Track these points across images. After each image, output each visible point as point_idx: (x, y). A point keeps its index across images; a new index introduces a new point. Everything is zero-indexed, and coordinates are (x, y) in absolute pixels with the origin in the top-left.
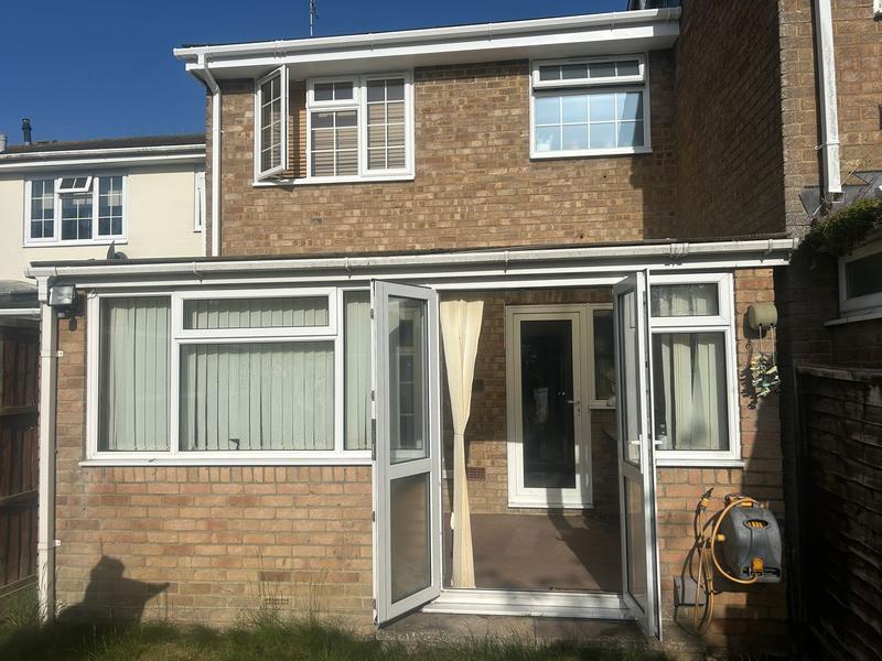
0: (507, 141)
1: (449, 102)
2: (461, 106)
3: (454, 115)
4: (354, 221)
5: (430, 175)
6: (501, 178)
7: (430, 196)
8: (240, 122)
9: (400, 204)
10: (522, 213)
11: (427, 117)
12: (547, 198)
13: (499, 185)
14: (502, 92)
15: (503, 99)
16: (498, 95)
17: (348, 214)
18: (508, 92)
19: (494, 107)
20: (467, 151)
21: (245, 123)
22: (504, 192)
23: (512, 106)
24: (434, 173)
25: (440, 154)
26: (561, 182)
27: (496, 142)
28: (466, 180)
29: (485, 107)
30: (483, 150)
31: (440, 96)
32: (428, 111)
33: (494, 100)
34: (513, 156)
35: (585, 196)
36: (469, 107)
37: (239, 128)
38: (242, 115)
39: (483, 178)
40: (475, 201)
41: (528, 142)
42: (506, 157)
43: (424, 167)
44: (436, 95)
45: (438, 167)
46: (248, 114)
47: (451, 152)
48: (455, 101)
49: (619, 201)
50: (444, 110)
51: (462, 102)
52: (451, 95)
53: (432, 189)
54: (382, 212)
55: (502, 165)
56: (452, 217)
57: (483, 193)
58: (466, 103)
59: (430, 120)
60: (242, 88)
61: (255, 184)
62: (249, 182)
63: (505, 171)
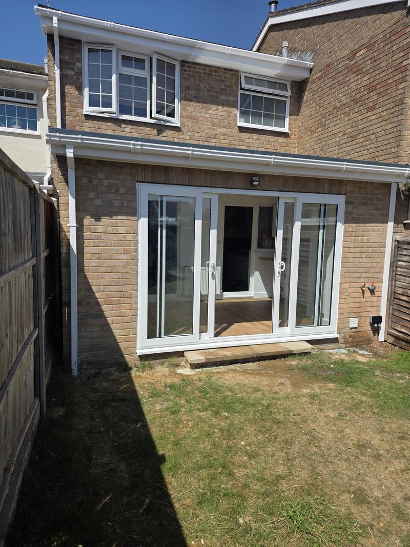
0: (227, 114)
1: (199, 85)
2: (205, 89)
3: (201, 94)
5: (188, 126)
6: (224, 134)
7: (188, 138)
8: (73, 69)
11: (187, 91)
13: (222, 137)
14: (226, 86)
15: (226, 90)
16: (223, 87)
18: (229, 87)
19: (221, 94)
20: (207, 116)
21: (76, 70)
22: (225, 142)
23: (230, 95)
24: (190, 124)
25: (194, 115)
26: (250, 140)
27: (221, 113)
28: (206, 131)
29: (217, 93)
31: (194, 80)
32: (188, 88)
33: (222, 89)
34: (229, 123)
36: (209, 91)
37: (72, 73)
38: (74, 64)
39: (214, 132)
41: (236, 116)
42: (226, 122)
43: (185, 120)
44: (192, 79)
45: (192, 122)
46: (78, 64)
47: (199, 115)
48: (202, 86)
50: (196, 89)
51: (205, 87)
52: (200, 81)
53: (189, 133)
55: (224, 127)
57: (214, 140)
58: (208, 88)
59: (189, 93)
60: (73, 45)
61: (84, 113)
62: (80, 110)
63: (225, 130)
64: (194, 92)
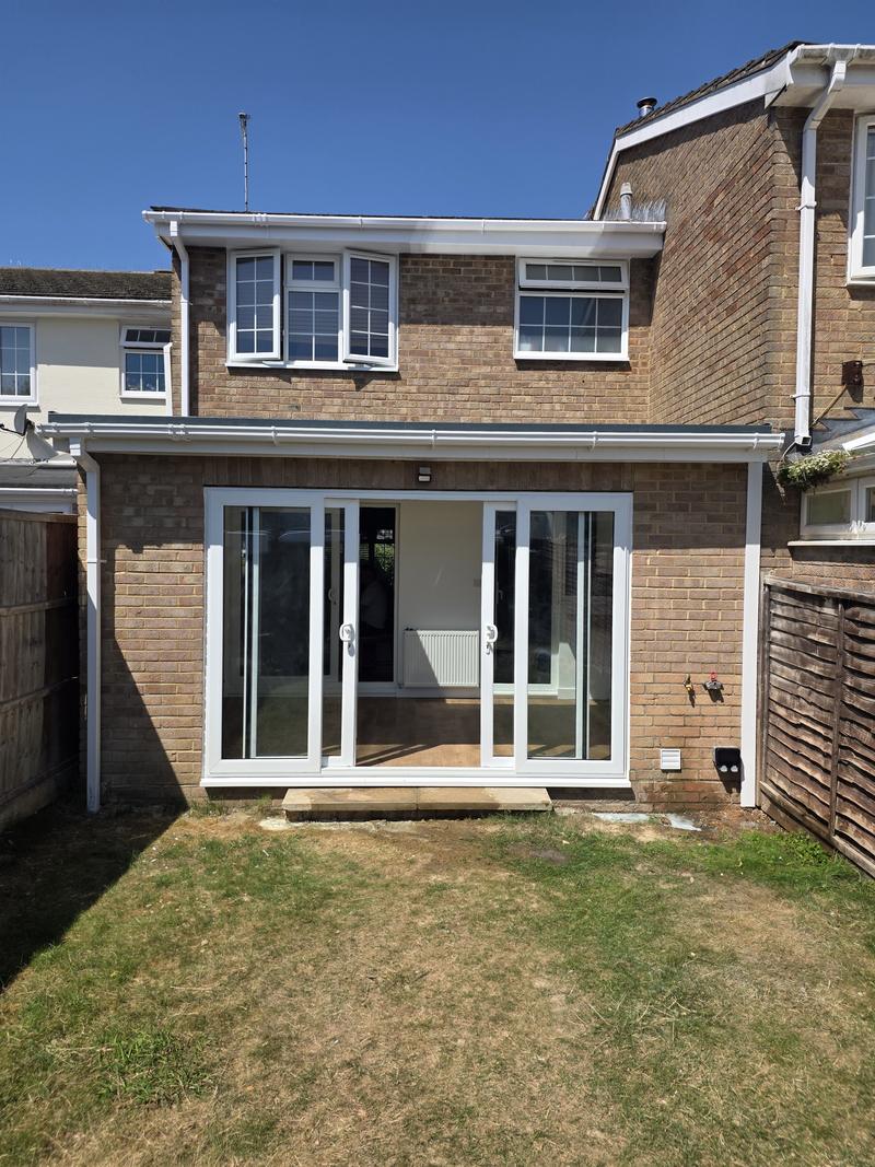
0: (491, 339)
1: (434, 293)
2: (446, 299)
3: (439, 308)
4: (336, 409)
5: (413, 368)
6: (485, 376)
7: (414, 389)
8: (211, 295)
9: (382, 396)
10: (504, 413)
11: (412, 307)
12: (528, 399)
13: (482, 382)
14: (488, 287)
15: (488, 295)
16: (484, 290)
17: (327, 401)
18: (495, 288)
19: (480, 303)
20: (452, 346)
21: (216, 296)
22: (488, 390)
23: (497, 303)
24: (417, 365)
25: (425, 347)
26: (542, 384)
27: (480, 339)
28: (449, 375)
29: (471, 302)
30: (467, 347)
31: (425, 286)
32: (413, 301)
33: (480, 295)
34: (497, 355)
35: (565, 399)
36: (455, 301)
37: (210, 302)
38: (213, 288)
39: (466, 375)
40: (458, 397)
41: (511, 341)
42: (490, 354)
43: (409, 358)
44: (421, 285)
45: (422, 361)
46: (219, 287)
47: (435, 346)
48: (441, 293)
49: (596, 406)
50: (429, 301)
51: (447, 294)
52: (437, 286)
53: (416, 381)
54: (363, 402)
55: (485, 363)
56: (435, 412)
57: (467, 390)
58: (451, 296)
59: (414, 310)
60: (212, 257)
61: (229, 364)
62: (221, 361)
63: (489, 369)
64: (426, 307)
